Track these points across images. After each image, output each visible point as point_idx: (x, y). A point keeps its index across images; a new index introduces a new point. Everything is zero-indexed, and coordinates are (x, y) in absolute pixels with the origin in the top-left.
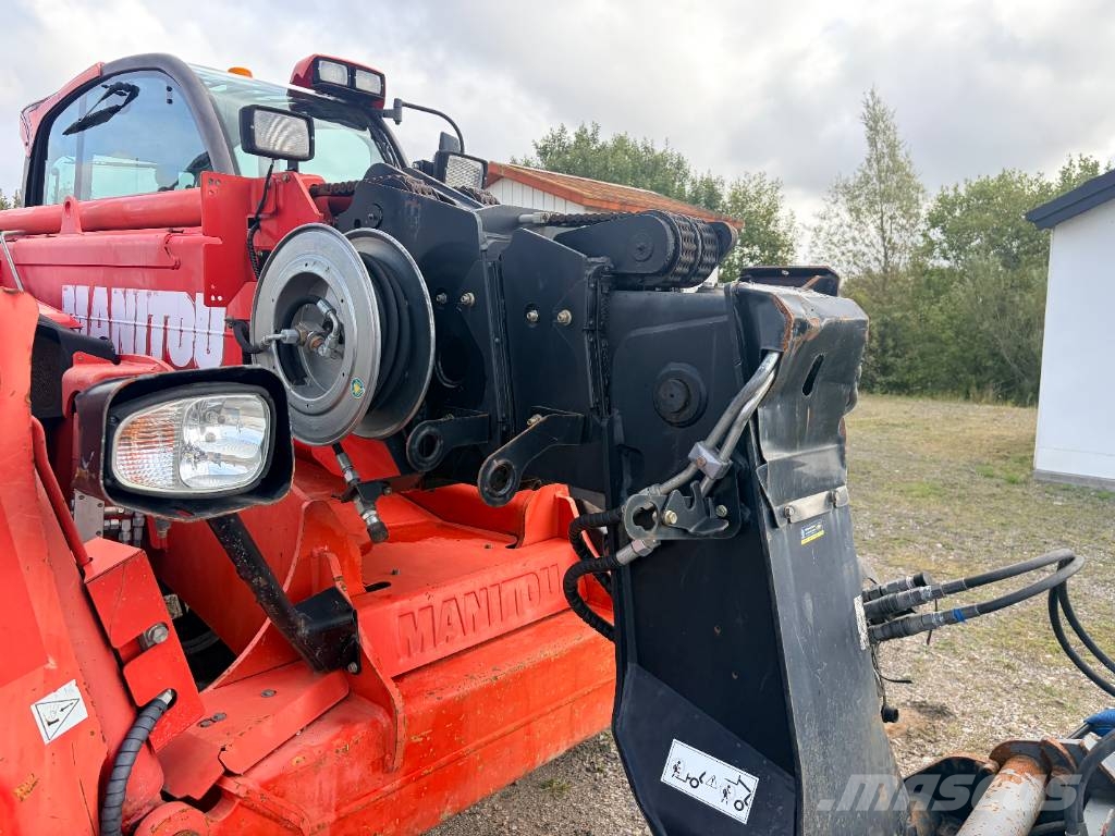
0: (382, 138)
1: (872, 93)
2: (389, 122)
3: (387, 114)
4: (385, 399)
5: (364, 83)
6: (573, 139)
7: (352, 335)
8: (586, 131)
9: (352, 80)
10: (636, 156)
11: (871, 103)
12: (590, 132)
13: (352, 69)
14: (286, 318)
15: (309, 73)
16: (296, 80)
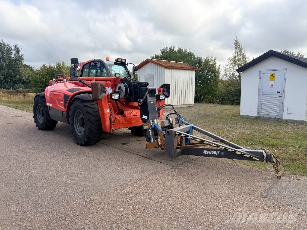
0: (126, 68)
1: (236, 38)
2: (126, 65)
3: (126, 64)
4: (125, 95)
5: (123, 61)
6: (169, 49)
7: (123, 91)
8: (172, 47)
9: (122, 61)
10: (183, 53)
11: (236, 40)
12: (173, 48)
13: (122, 59)
14: (118, 90)
15: (117, 60)
16: (115, 61)
